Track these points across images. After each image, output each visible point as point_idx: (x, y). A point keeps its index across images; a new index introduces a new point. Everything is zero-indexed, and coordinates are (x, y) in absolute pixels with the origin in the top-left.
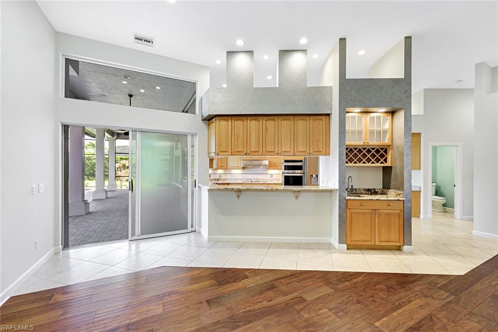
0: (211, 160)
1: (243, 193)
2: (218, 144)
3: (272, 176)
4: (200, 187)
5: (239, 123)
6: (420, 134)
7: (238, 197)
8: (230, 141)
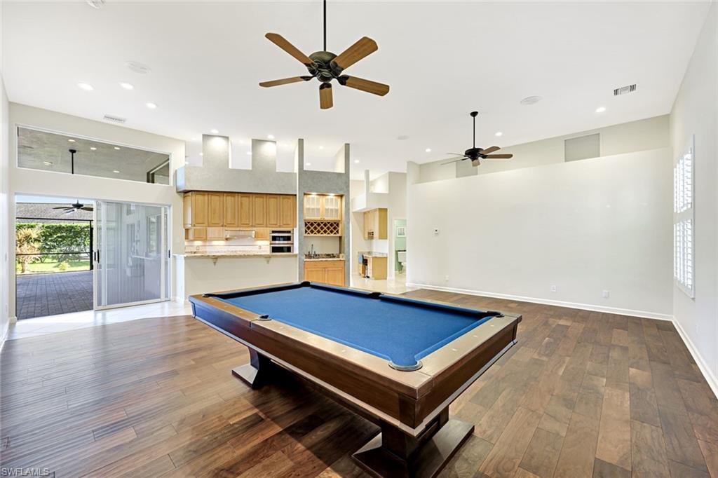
0: (187, 230)
1: (219, 260)
2: (195, 216)
3: (260, 247)
4: (174, 257)
5: (215, 198)
6: (387, 209)
7: (215, 263)
8: (206, 214)
